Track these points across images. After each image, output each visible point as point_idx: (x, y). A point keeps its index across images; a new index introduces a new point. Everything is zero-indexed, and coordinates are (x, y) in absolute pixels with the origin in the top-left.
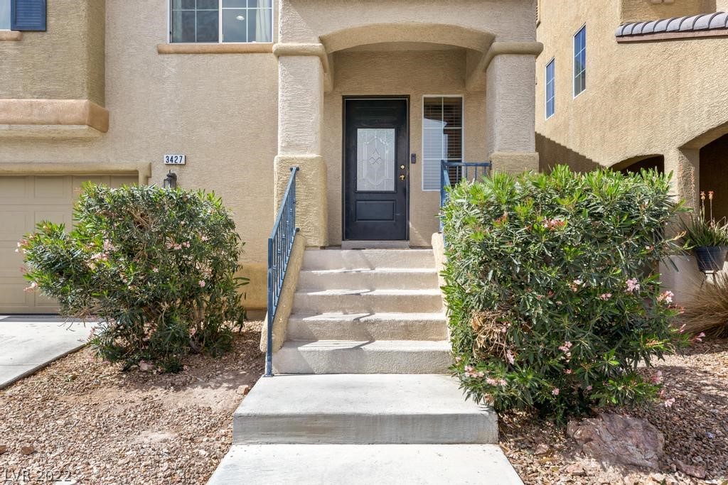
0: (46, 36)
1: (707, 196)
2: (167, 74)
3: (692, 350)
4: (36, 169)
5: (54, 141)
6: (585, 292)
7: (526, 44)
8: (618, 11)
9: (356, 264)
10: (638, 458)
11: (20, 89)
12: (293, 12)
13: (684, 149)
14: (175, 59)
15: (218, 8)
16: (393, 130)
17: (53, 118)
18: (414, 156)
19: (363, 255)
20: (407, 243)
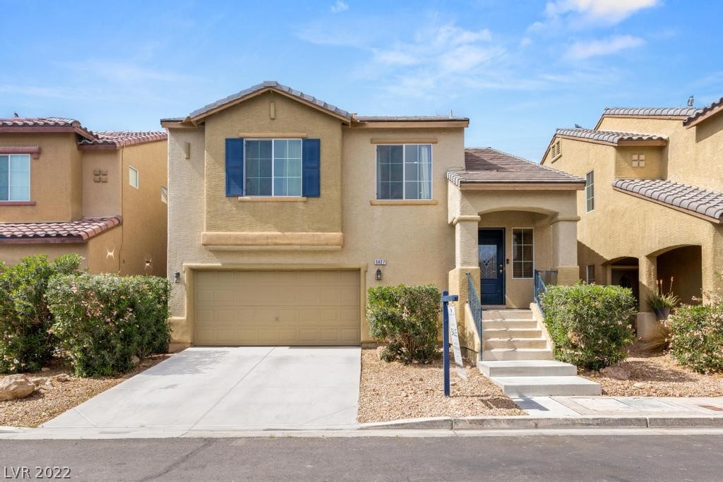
0: (320, 199)
1: (659, 282)
2: (375, 216)
3: (648, 356)
4: (306, 267)
5: (315, 252)
6: (606, 325)
7: (573, 217)
8: (613, 171)
9: (496, 317)
10: (622, 377)
11: (307, 227)
12: (467, 202)
13: (649, 257)
14: (379, 209)
15: (402, 180)
16: (496, 246)
17: (325, 242)
18: (508, 260)
19: (499, 313)
20: (505, 306)
